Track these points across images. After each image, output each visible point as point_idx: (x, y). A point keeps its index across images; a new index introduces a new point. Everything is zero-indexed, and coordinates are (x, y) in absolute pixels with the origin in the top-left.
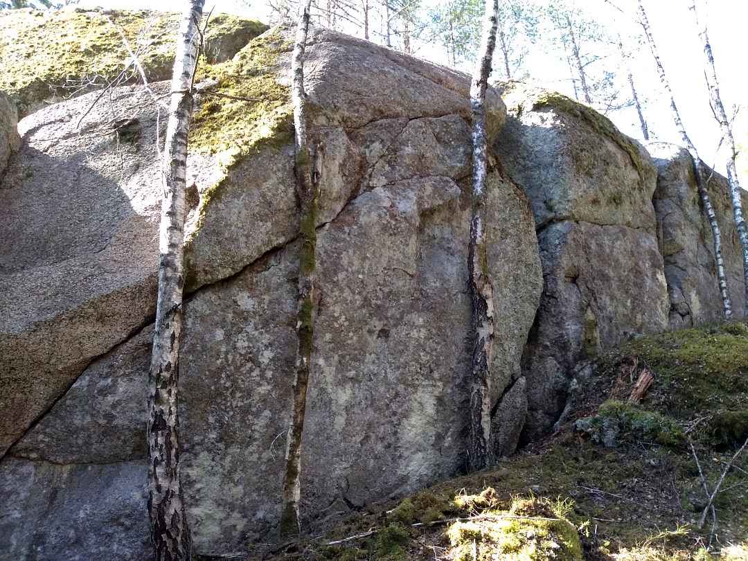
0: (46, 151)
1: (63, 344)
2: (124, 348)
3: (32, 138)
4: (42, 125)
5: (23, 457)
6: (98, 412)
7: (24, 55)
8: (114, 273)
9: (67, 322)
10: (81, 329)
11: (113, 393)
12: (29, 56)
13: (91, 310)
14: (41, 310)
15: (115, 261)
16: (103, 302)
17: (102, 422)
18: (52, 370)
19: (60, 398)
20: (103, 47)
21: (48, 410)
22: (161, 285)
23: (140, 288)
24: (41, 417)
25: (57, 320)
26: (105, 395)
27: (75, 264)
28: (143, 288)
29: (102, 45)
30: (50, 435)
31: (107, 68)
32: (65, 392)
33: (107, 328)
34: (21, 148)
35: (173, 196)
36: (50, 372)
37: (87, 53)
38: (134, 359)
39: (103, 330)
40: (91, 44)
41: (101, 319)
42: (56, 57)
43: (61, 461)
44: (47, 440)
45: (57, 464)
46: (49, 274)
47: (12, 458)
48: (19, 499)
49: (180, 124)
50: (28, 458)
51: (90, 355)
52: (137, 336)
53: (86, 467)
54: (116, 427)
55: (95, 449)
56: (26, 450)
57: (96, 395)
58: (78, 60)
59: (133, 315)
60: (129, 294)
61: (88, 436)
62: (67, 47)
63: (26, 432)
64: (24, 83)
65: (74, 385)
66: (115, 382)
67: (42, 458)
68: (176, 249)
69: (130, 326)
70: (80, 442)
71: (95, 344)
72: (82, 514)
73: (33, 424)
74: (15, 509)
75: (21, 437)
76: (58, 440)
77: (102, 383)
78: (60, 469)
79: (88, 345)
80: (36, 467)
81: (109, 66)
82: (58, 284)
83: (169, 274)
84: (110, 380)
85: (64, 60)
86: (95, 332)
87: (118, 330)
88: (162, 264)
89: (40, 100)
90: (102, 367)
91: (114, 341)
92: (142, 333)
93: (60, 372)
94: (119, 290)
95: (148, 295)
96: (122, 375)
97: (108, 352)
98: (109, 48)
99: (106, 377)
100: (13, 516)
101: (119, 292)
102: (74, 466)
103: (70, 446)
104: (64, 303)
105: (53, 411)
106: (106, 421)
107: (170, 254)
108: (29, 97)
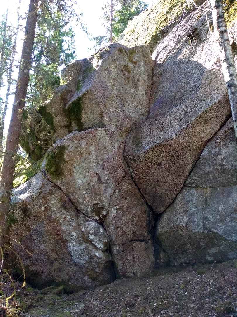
0: (164, 62)
1: (193, 137)
2: (220, 133)
3: (158, 59)
4: (160, 52)
5: (190, 187)
6: (216, 164)
7: (146, 29)
8: (206, 100)
9: (192, 127)
10: (198, 129)
11: (220, 154)
12: (148, 28)
13: (201, 119)
14: (180, 125)
15: (205, 94)
16: (205, 114)
17: (219, 168)
18: (191, 149)
19: (197, 161)
20: (173, 6)
21: (194, 166)
22: (230, 97)
23: (220, 103)
24: (192, 170)
25: (188, 127)
26: (217, 156)
27: (188, 102)
28: (222, 102)
29: (172, 5)
30: (198, 177)
31: (177, 14)
32: (199, 158)
33: (210, 125)
34: (155, 65)
35: (225, 50)
36: (191, 150)
37: (168, 13)
38: (226, 137)
39: (208, 127)
40: (168, 8)
41: (206, 122)
42: (157, 23)
43: (205, 187)
44: (197, 179)
45: (204, 188)
46: (179, 110)
47: (186, 187)
48: (193, 203)
49: (218, 12)
50: (192, 187)
51: (205, 139)
52: (225, 126)
53: (217, 189)
54: (226, 169)
55: (219, 180)
56: (190, 183)
57: (213, 157)
58: (165, 18)
59: (220, 117)
60: (215, 107)
61: (214, 175)
62: (160, 16)
63: (188, 176)
64: (149, 40)
65: (202, 154)
66: (220, 149)
67: (197, 186)
68: (233, 77)
69: (220, 122)
70: (211, 178)
71: (206, 134)
72: (220, 209)
73: (190, 173)
74: (193, 207)
75: (187, 179)
76: (202, 178)
77: (214, 151)
78: (206, 190)
79: (203, 135)
80: (196, 190)
81: (178, 13)
82: (184, 112)
83: (233, 90)
84: (217, 149)
85: (160, 22)
86: (205, 129)
87: (215, 125)
88: (228, 86)
89: (156, 43)
90: (212, 144)
91: (215, 131)
92: (227, 124)
93: (195, 149)
94: (211, 106)
95: (225, 105)
96: (222, 146)
97: (213, 136)
98: (175, 5)
99: (215, 147)
100: (193, 210)
101: (211, 108)
102: (212, 188)
103: (208, 181)
104: (188, 119)
105: (196, 167)
106: (220, 168)
107: (231, 80)
108: (152, 45)
